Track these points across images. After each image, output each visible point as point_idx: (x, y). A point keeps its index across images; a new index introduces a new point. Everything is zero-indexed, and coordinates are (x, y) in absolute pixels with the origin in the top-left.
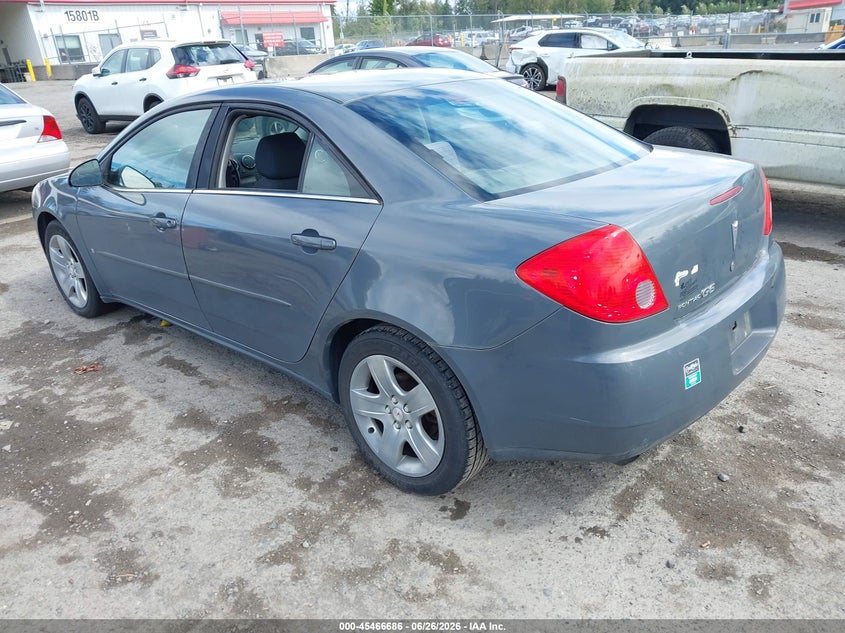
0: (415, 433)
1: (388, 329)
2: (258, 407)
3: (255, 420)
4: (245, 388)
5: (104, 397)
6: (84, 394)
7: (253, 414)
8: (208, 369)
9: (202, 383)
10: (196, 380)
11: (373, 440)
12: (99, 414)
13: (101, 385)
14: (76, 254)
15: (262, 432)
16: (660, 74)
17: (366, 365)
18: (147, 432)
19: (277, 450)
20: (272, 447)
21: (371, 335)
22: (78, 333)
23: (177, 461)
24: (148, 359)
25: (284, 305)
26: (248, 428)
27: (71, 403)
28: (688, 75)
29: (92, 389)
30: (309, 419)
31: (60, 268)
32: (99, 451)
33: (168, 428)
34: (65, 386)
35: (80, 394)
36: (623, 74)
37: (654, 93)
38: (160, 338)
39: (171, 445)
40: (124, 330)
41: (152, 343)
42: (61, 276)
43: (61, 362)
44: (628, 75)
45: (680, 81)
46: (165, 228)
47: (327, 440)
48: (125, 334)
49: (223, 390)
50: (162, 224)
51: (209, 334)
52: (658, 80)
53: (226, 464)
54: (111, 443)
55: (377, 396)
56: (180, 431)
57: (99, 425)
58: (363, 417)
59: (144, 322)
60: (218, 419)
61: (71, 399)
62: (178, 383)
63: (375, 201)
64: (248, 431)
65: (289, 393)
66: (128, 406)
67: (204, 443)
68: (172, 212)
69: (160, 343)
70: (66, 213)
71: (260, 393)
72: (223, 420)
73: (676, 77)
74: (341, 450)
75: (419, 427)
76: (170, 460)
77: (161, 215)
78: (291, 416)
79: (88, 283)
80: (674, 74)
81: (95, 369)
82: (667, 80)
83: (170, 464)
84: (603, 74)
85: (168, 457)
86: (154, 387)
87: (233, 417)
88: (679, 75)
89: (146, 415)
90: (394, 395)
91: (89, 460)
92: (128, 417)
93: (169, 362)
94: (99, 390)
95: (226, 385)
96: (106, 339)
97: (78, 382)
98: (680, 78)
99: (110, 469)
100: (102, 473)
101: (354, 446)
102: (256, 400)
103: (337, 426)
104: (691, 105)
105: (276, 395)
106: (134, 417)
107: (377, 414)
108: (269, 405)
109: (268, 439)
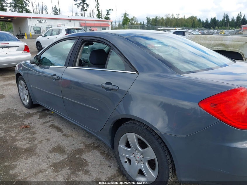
0: (145, 166)
1: (137, 123)
2: (82, 146)
3: (80, 152)
4: (78, 138)
5: (28, 138)
6: (22, 136)
7: (80, 149)
8: (66, 130)
9: (63, 135)
10: (61, 134)
11: (126, 166)
12: (25, 145)
13: (28, 133)
14: (26, 87)
15: (83, 157)
16: (220, 40)
17: (126, 136)
18: (41, 153)
19: (88, 165)
20: (86, 163)
21: (130, 125)
22: (24, 114)
23: (51, 166)
24: (46, 125)
25: (96, 110)
26: (78, 155)
27: (16, 139)
28: (230, 41)
29: (25, 134)
30: (100, 152)
31: (21, 91)
32: (22, 160)
33: (49, 152)
34: (16, 133)
35: (20, 137)
36: (207, 40)
37: (218, 46)
38: (51, 117)
39: (49, 159)
40: (39, 114)
41: (48, 119)
42: (21, 94)
43: (16, 124)
44: (209, 40)
45: (227, 43)
46: (56, 79)
47: (107, 162)
48: (39, 115)
49: (70, 138)
50: (55, 78)
51: (67, 118)
52: (219, 42)
53: (69, 169)
54: (27, 157)
55: (130, 149)
56: (53, 154)
57: (24, 149)
58: (123, 157)
59: (46, 111)
60: (67, 150)
61: (17, 138)
62: (55, 134)
63: (135, 73)
64: (78, 156)
65: (94, 141)
66: (36, 142)
67: (61, 160)
68: (59, 74)
69: (51, 119)
70: (25, 73)
71: (83, 141)
72: (69, 151)
73: (226, 42)
74: (113, 167)
75: (147, 164)
76: (48, 166)
77: (55, 75)
78: (94, 151)
79: (29, 97)
80: (225, 41)
81: (27, 127)
82: (223, 42)
83: (48, 168)
84: (200, 40)
85: (47, 165)
86: (46, 135)
87: (73, 150)
88: (227, 41)
89: (42, 146)
90: (137, 149)
91: (18, 163)
92: (36, 146)
93: (53, 126)
94: (27, 135)
95: (72, 136)
96: (33, 116)
97: (20, 132)
98: (227, 42)
99: (25, 168)
100: (22, 169)
101: (118, 166)
102: (81, 143)
103: (111, 157)
104: (231, 51)
105: (89, 142)
106: (37, 147)
107: (129, 156)
108: (86, 145)
109: (85, 160)
